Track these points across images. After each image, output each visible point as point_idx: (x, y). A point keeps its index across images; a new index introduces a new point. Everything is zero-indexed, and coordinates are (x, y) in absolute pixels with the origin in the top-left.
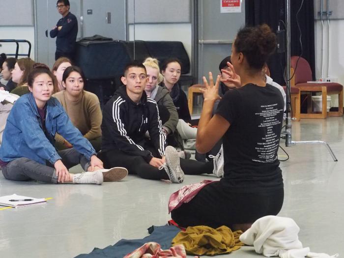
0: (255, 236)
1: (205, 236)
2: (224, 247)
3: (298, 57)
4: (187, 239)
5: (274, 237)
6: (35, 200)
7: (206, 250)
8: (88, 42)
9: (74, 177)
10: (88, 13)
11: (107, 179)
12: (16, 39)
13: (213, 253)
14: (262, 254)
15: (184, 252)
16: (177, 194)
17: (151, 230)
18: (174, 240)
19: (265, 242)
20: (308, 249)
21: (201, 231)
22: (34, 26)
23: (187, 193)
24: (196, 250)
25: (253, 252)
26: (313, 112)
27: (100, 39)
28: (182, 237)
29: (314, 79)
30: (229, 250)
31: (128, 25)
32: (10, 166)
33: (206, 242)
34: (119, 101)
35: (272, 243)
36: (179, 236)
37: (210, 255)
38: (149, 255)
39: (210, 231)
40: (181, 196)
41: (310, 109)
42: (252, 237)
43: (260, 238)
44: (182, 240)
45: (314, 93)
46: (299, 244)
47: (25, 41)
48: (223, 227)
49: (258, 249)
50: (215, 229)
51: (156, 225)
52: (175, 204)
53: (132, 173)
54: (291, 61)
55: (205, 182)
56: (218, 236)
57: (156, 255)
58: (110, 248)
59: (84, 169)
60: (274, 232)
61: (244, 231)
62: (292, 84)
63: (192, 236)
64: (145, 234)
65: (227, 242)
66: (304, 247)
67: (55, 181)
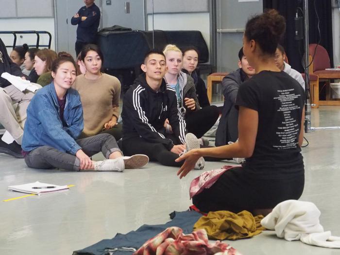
0: (276, 220)
1: (226, 221)
2: (246, 231)
3: (316, 45)
4: (208, 223)
5: (296, 221)
6: (58, 187)
7: (228, 235)
8: (107, 33)
9: (96, 164)
10: (107, 4)
11: (128, 166)
12: (37, 30)
13: (235, 237)
14: (283, 238)
15: (206, 237)
16: (198, 179)
17: (173, 215)
18: (196, 225)
19: (286, 226)
20: (329, 232)
21: (222, 216)
22: (54, 17)
23: (208, 179)
24: (218, 234)
25: (275, 236)
26: (332, 99)
27: (120, 29)
28: (203, 222)
29: (332, 66)
30: (250, 234)
31: (146, 15)
32: (32, 154)
33: (227, 226)
34: (138, 90)
35: (293, 227)
36: (201, 221)
37: (232, 240)
38: (171, 240)
39: (231, 216)
40: (203, 181)
41: (328, 97)
42: (273, 222)
43: (281, 222)
44: (203, 225)
45: (333, 80)
46: (321, 228)
47: (45, 32)
48: (245, 212)
49: (279, 233)
50: (236, 213)
51: (177, 211)
52: (196, 189)
53: (153, 160)
54: (309, 49)
55: (226, 167)
56: (239, 221)
57: (178, 239)
58: (132, 233)
59: (105, 156)
60: (295, 217)
61: (265, 216)
62: (310, 71)
63: (214, 221)
64: (167, 219)
65: (249, 226)
66: (325, 230)
67: (77, 168)
